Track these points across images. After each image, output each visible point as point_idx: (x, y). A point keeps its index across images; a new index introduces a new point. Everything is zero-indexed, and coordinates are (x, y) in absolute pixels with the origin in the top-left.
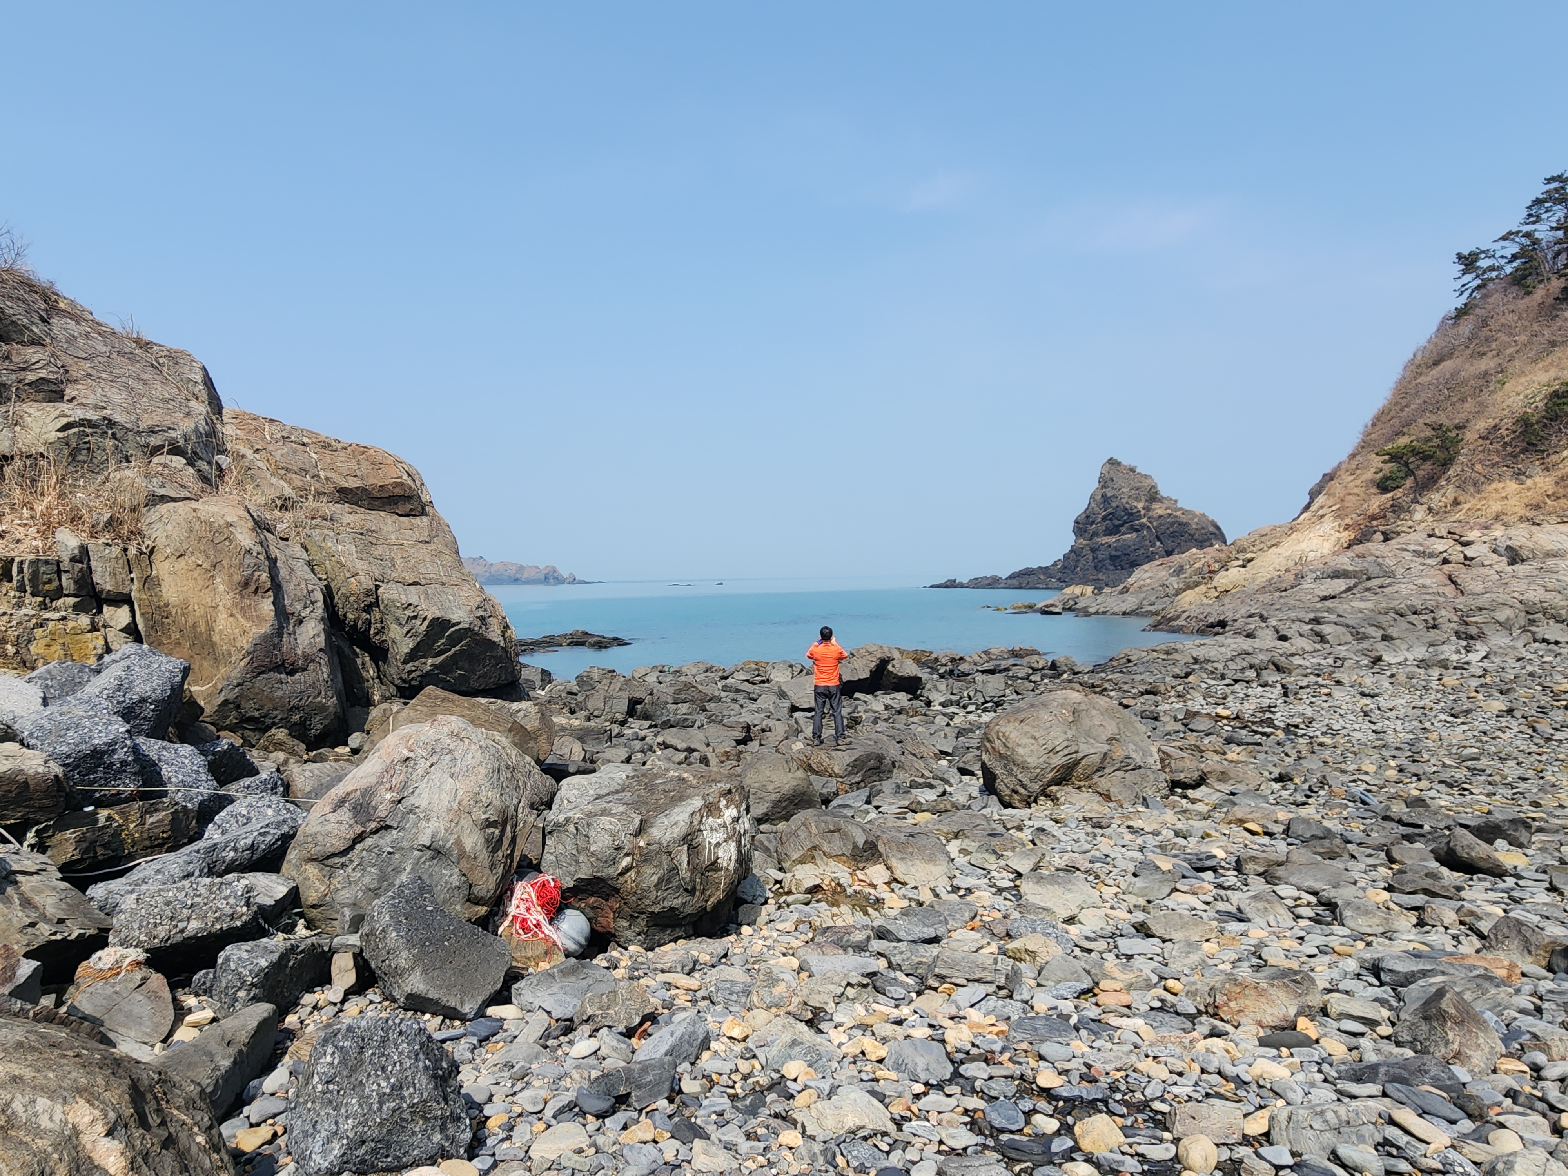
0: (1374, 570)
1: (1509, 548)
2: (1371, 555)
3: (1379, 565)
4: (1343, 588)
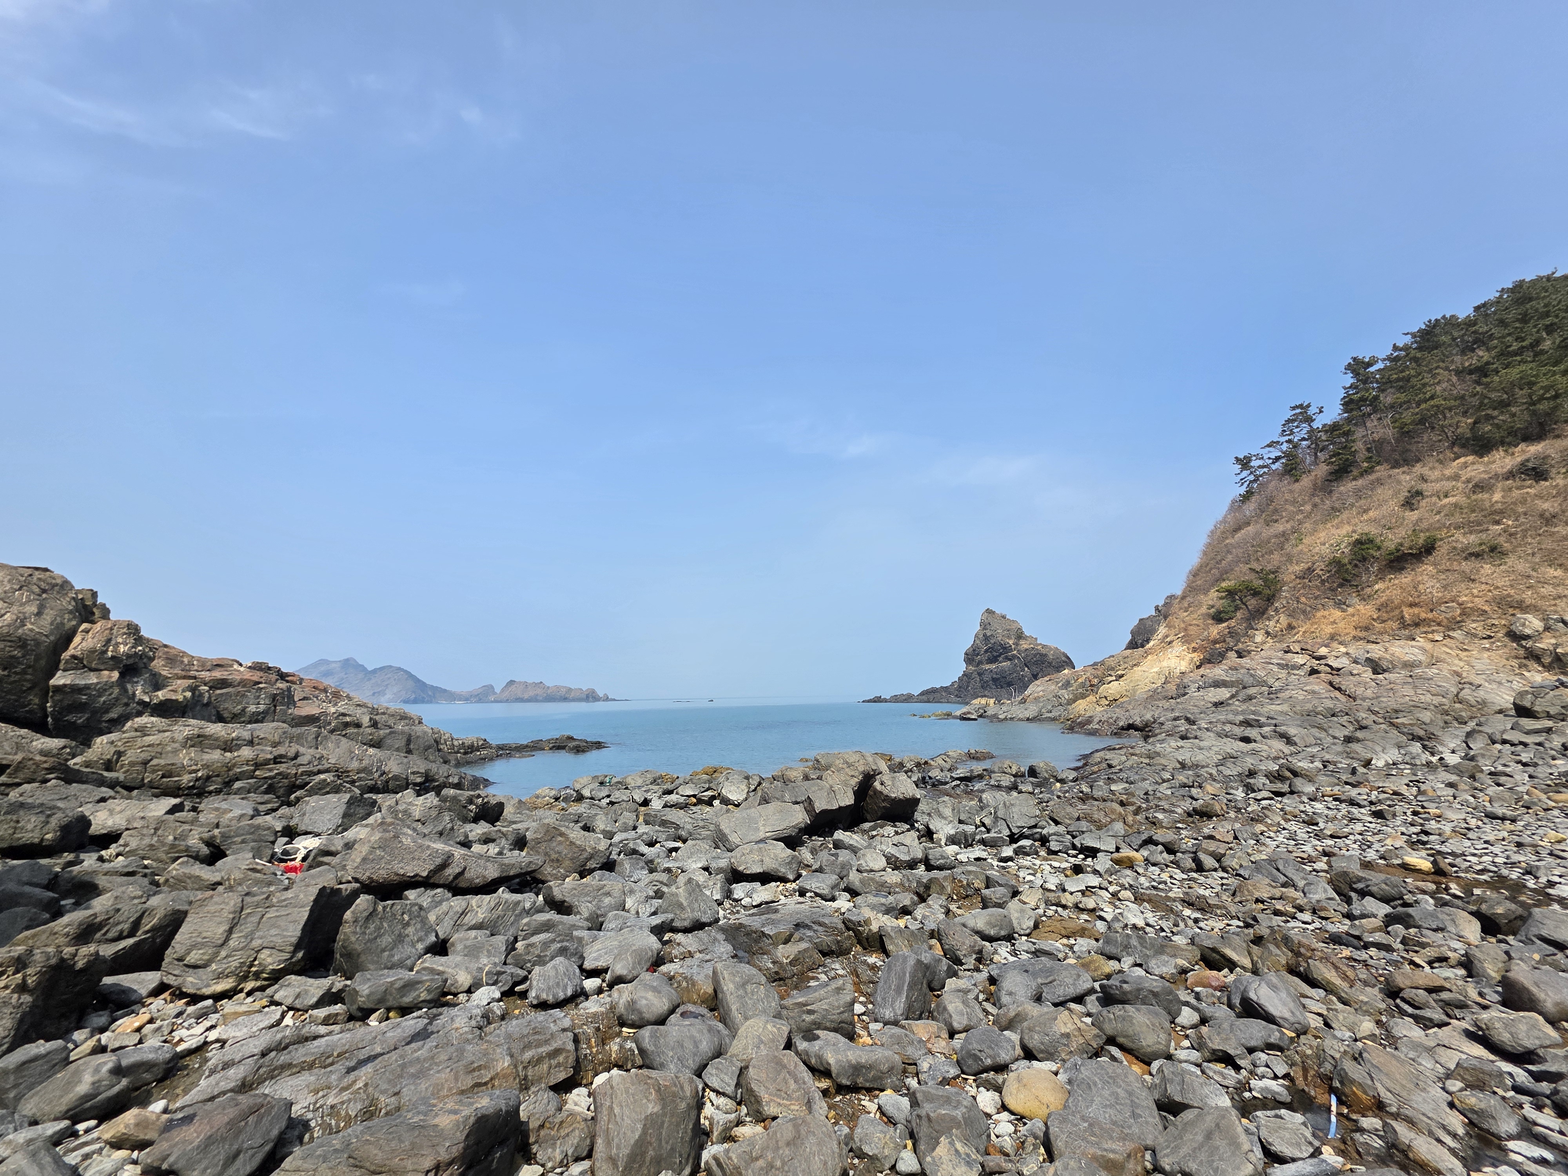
0: (1248, 680)
1: (1368, 659)
2: (1243, 667)
3: (1252, 675)
4: (1228, 695)
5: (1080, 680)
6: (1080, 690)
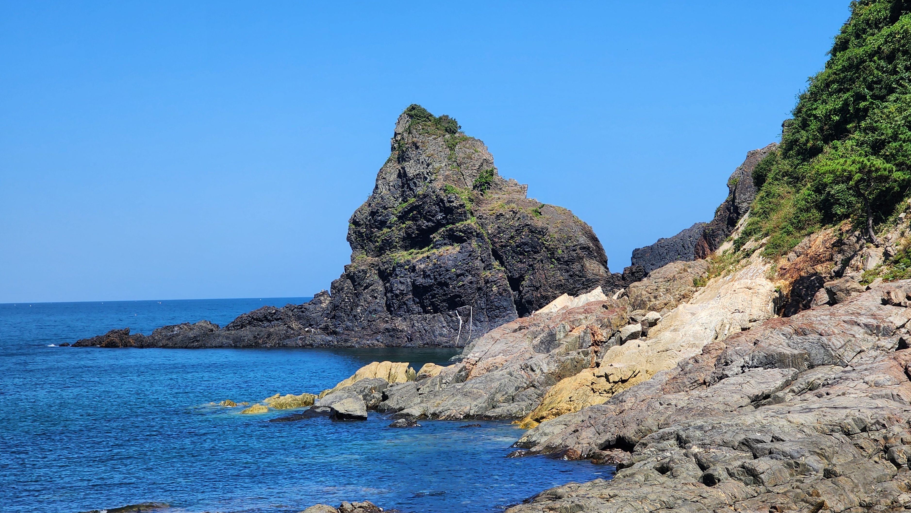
2: (814, 331)
5: (576, 333)
6: (574, 354)
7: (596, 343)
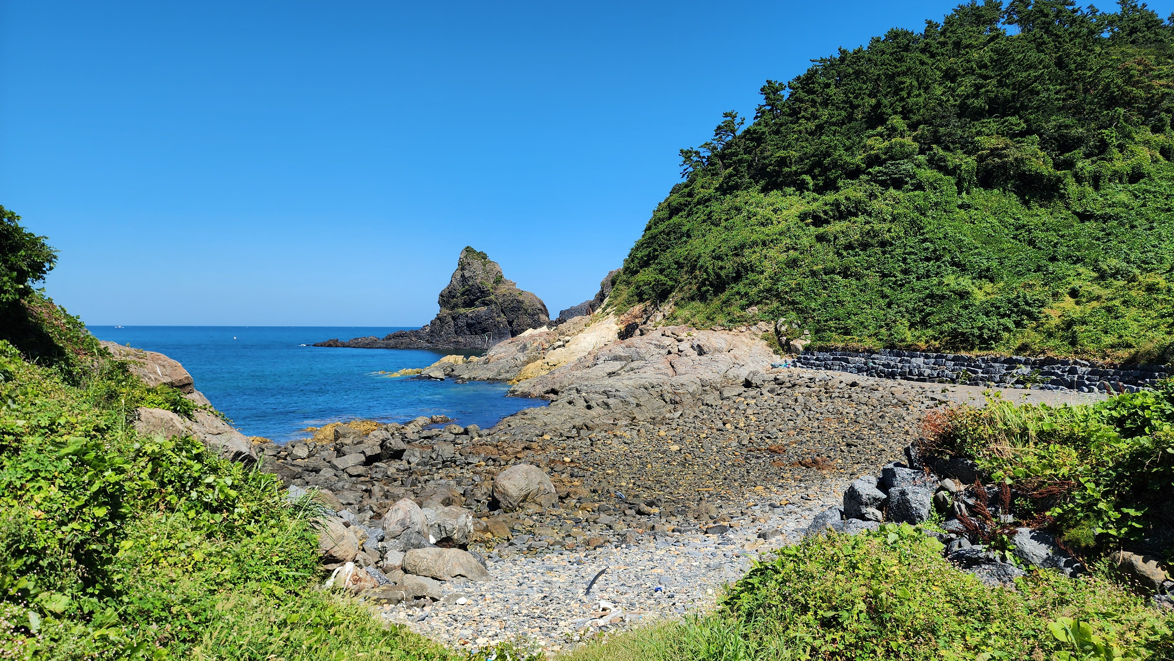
0: (635, 356)
1: (698, 346)
3: (637, 352)
4: (619, 367)
5: (535, 345)
6: (534, 353)
7: (543, 349)
